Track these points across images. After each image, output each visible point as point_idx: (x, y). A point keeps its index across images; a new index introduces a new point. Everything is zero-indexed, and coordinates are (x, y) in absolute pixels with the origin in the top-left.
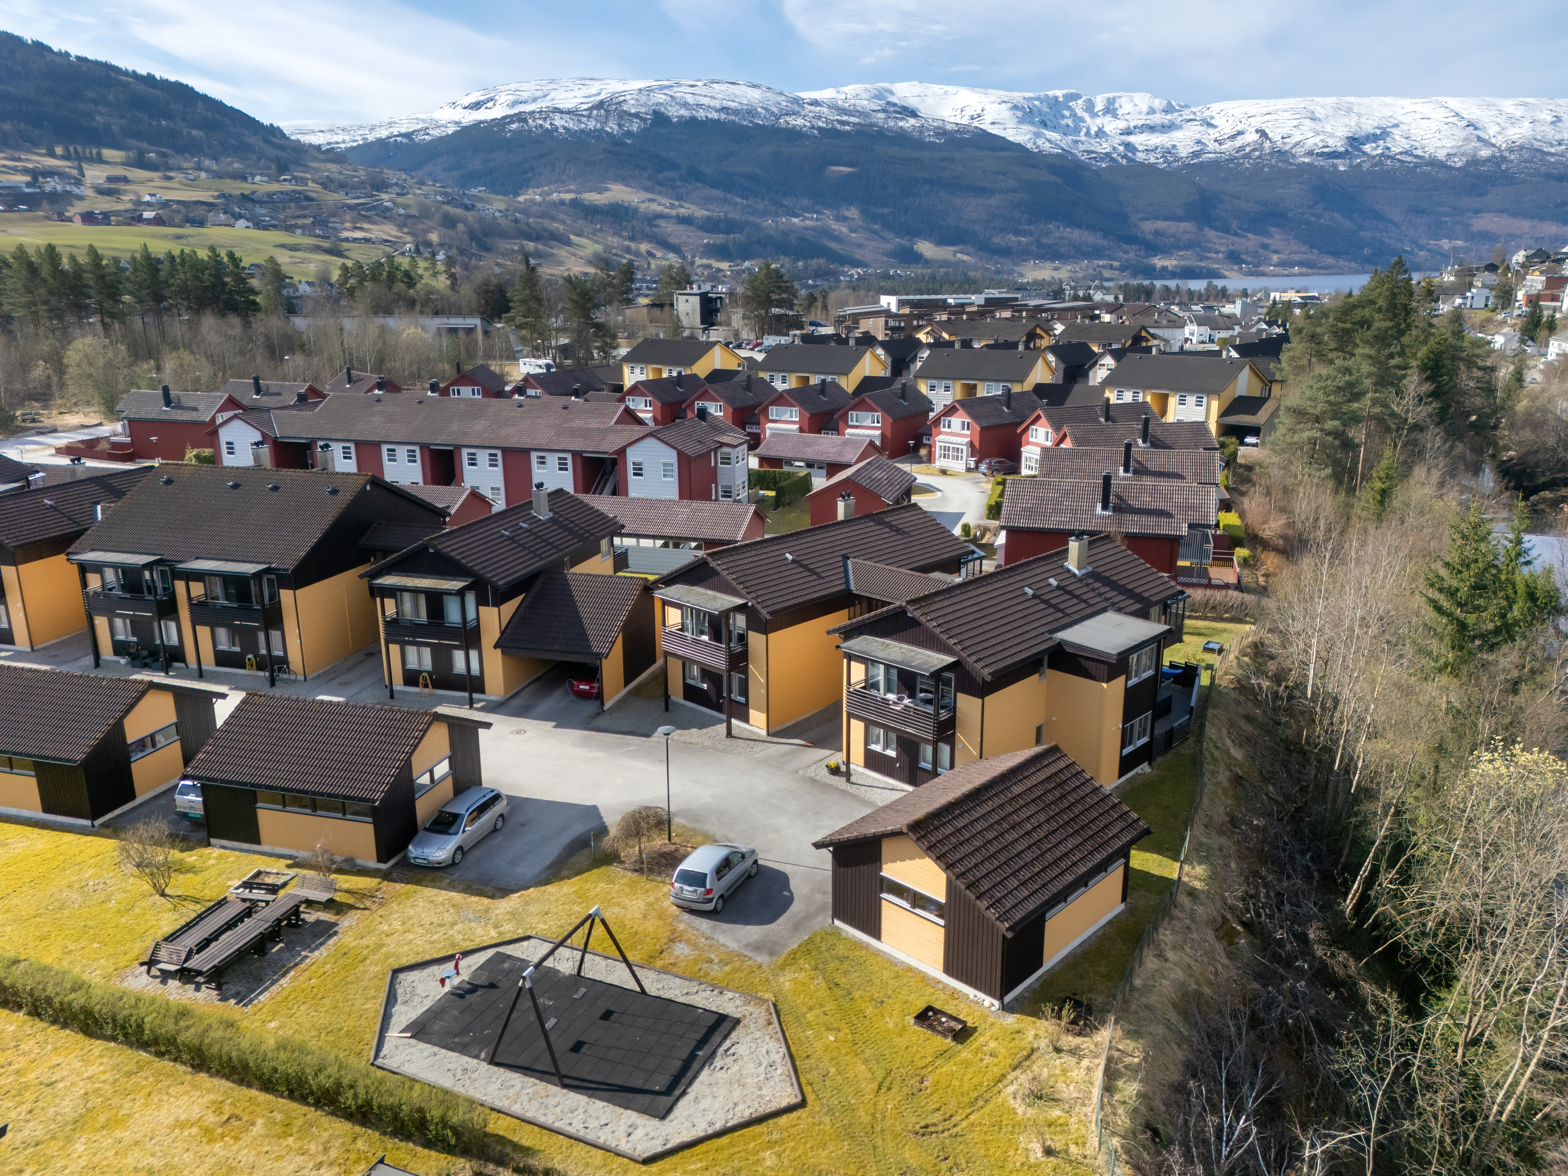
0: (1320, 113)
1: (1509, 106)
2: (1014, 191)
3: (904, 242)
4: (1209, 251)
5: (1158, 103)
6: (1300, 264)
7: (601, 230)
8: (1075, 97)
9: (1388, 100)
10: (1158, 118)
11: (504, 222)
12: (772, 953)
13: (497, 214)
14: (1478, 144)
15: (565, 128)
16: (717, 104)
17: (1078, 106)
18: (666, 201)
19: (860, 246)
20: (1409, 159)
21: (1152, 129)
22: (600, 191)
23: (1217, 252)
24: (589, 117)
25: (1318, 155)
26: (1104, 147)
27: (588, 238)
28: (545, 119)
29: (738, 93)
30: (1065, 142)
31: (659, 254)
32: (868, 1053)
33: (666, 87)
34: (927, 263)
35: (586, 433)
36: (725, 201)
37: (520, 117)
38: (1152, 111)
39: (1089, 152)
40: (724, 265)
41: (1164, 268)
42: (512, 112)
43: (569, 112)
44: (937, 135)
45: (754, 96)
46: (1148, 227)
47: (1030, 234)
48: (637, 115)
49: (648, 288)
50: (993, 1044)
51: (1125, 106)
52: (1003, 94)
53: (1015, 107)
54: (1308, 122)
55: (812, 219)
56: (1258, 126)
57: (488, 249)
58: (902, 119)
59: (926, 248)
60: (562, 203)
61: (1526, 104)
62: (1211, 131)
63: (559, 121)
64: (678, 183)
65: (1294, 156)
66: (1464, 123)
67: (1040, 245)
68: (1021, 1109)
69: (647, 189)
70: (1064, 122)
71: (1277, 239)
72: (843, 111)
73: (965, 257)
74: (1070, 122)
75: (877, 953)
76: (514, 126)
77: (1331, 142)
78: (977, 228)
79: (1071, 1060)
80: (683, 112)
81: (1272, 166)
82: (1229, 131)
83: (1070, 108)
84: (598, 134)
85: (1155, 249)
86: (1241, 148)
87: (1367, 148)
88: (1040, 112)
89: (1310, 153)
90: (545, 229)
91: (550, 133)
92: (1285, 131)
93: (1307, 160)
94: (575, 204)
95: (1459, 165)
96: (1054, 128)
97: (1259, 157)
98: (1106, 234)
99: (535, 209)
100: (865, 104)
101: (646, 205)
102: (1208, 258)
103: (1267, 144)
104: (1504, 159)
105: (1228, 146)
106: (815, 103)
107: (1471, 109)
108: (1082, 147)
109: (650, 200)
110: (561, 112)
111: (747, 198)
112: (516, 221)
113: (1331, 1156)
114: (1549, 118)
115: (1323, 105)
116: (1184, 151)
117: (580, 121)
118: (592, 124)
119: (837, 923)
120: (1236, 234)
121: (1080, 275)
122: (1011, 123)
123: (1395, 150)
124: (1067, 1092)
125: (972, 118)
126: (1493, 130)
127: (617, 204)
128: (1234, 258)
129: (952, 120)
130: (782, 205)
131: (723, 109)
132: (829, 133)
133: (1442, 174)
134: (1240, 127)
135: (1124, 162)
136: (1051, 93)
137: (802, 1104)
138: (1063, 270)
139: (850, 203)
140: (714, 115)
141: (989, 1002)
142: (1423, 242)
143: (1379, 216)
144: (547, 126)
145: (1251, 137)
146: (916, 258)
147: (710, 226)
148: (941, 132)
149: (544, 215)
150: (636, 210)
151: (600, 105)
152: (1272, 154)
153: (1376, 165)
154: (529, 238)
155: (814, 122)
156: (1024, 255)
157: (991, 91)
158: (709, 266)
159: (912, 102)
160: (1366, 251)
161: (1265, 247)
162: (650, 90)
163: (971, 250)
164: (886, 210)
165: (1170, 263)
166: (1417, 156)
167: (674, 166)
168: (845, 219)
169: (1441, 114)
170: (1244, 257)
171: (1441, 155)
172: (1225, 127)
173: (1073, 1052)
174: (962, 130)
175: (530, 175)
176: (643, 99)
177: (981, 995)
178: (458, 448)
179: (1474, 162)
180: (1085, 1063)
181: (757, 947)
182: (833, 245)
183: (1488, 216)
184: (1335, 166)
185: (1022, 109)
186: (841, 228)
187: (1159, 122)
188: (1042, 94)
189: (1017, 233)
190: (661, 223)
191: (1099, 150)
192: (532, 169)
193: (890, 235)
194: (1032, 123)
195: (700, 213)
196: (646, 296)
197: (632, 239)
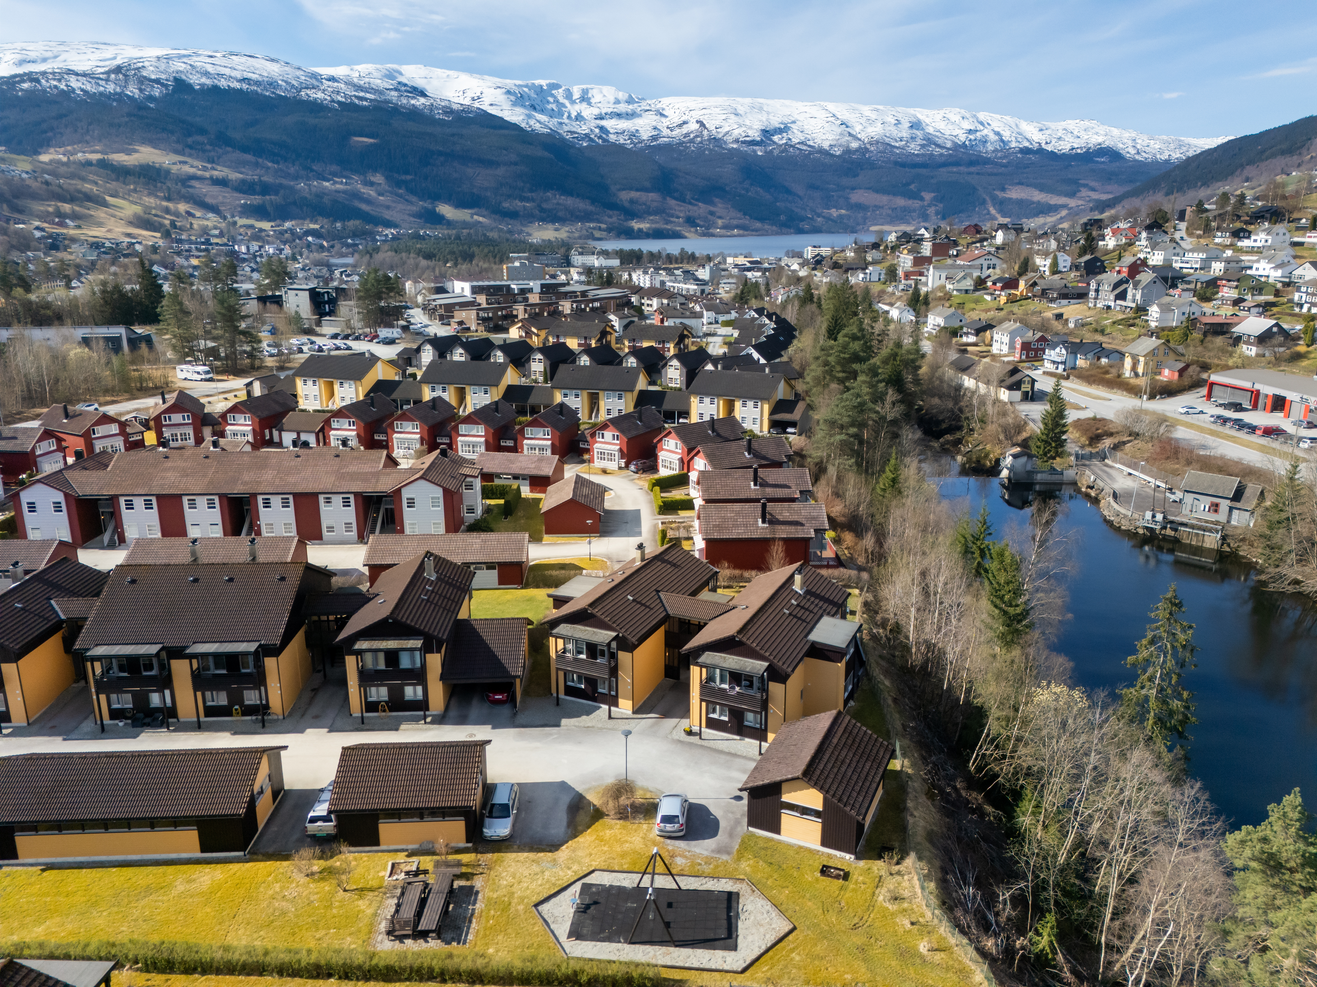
0: (741, 110)
1: (867, 110)
2: (516, 164)
3: (427, 205)
4: (672, 216)
5: (622, 96)
6: (737, 227)
7: (135, 191)
8: (557, 86)
9: (787, 102)
10: (623, 108)
11: (35, 185)
12: (729, 853)
13: (24, 176)
14: (850, 138)
15: (82, 90)
16: (238, 75)
17: (560, 94)
18: (199, 164)
19: (388, 207)
20: (805, 148)
21: (619, 115)
22: (129, 152)
23: (678, 217)
24: (107, 80)
25: (743, 142)
26: (583, 129)
27: (124, 198)
28: (59, 80)
29: (257, 66)
30: (553, 123)
31: (198, 214)
32: (808, 895)
33: (185, 56)
34: (449, 224)
35: (364, 477)
36: (257, 165)
37: (31, 77)
38: (617, 102)
39: (572, 132)
40: (266, 225)
41: (640, 230)
42: (20, 71)
43: (84, 75)
44: (445, 113)
45: (273, 70)
46: (625, 196)
47: (533, 200)
48: (157, 81)
49: (198, 250)
50: (861, 878)
51: (596, 95)
52: (498, 81)
53: (508, 92)
54: (732, 116)
55: (342, 183)
56: (698, 118)
57: (20, 211)
58: (413, 98)
59: (446, 210)
60: (89, 163)
61: (877, 110)
62: (663, 120)
63: (75, 83)
64: (208, 147)
65: (725, 143)
66: (839, 122)
67: (542, 210)
68: (892, 907)
69: (177, 152)
70: (550, 107)
71: (720, 207)
72: (359, 88)
73: (481, 219)
74: (554, 106)
75: (779, 842)
76: (26, 86)
77: (750, 133)
78: (489, 194)
79: (899, 878)
80: (204, 80)
81: (710, 150)
82: (677, 120)
83: (553, 96)
84: (120, 97)
85: (632, 214)
86: (687, 135)
87: (776, 138)
88: (529, 98)
89: (737, 141)
90: (79, 191)
91: (67, 94)
92: (717, 123)
93: (735, 146)
94: (103, 164)
95: (838, 153)
96: (542, 111)
97: (701, 142)
98: (593, 201)
99: (63, 170)
100: (379, 83)
101: (178, 166)
102: (672, 222)
103: (705, 133)
104: (867, 149)
105: (677, 132)
106: (332, 79)
107: (843, 112)
108: (566, 128)
109: (180, 162)
110: (77, 74)
111: (278, 163)
112: (47, 183)
113: (1013, 897)
114: (894, 122)
115: (742, 103)
116: (645, 135)
117: (98, 84)
118: (111, 88)
119: (751, 829)
120: (690, 203)
121: (576, 235)
122: (507, 105)
123: (794, 141)
124: (906, 894)
125: (473, 99)
126: (858, 128)
127: (148, 165)
128: (691, 222)
129: (456, 100)
130: (312, 170)
131: (244, 80)
132: (348, 107)
133: (827, 160)
134: (684, 118)
135: (600, 141)
136: (537, 82)
137: (794, 929)
138: (562, 231)
139: (375, 170)
140: (237, 85)
141: (848, 857)
142: (819, 211)
143: (788, 191)
144: (63, 86)
145: (693, 126)
146: (437, 220)
147: (245, 188)
148: (448, 111)
149: (72, 176)
150: (168, 172)
151: (118, 69)
152: (710, 140)
153: (782, 152)
154: (64, 201)
155: (335, 97)
156: (530, 218)
157: (486, 77)
158: (252, 227)
159: (420, 83)
160: (782, 217)
161: (712, 213)
162: (168, 58)
163: (485, 213)
164: (409, 177)
165: (644, 226)
166: (810, 146)
167: (202, 131)
168: (372, 184)
169: (822, 115)
170: (698, 221)
171: (826, 145)
172: (674, 118)
173: (899, 873)
174: (467, 110)
175: (50, 134)
176: (163, 66)
177: (843, 854)
178: (254, 495)
179: (848, 151)
180: (906, 877)
181: (719, 851)
182: (364, 207)
183: (860, 192)
184: (755, 151)
185: (514, 94)
186: (370, 192)
187: (624, 111)
188: (530, 82)
189: (522, 199)
190: (194, 183)
191: (579, 131)
192: (52, 129)
193: (414, 199)
194: (523, 106)
195: (234, 176)
196: (198, 257)
197: (169, 199)
